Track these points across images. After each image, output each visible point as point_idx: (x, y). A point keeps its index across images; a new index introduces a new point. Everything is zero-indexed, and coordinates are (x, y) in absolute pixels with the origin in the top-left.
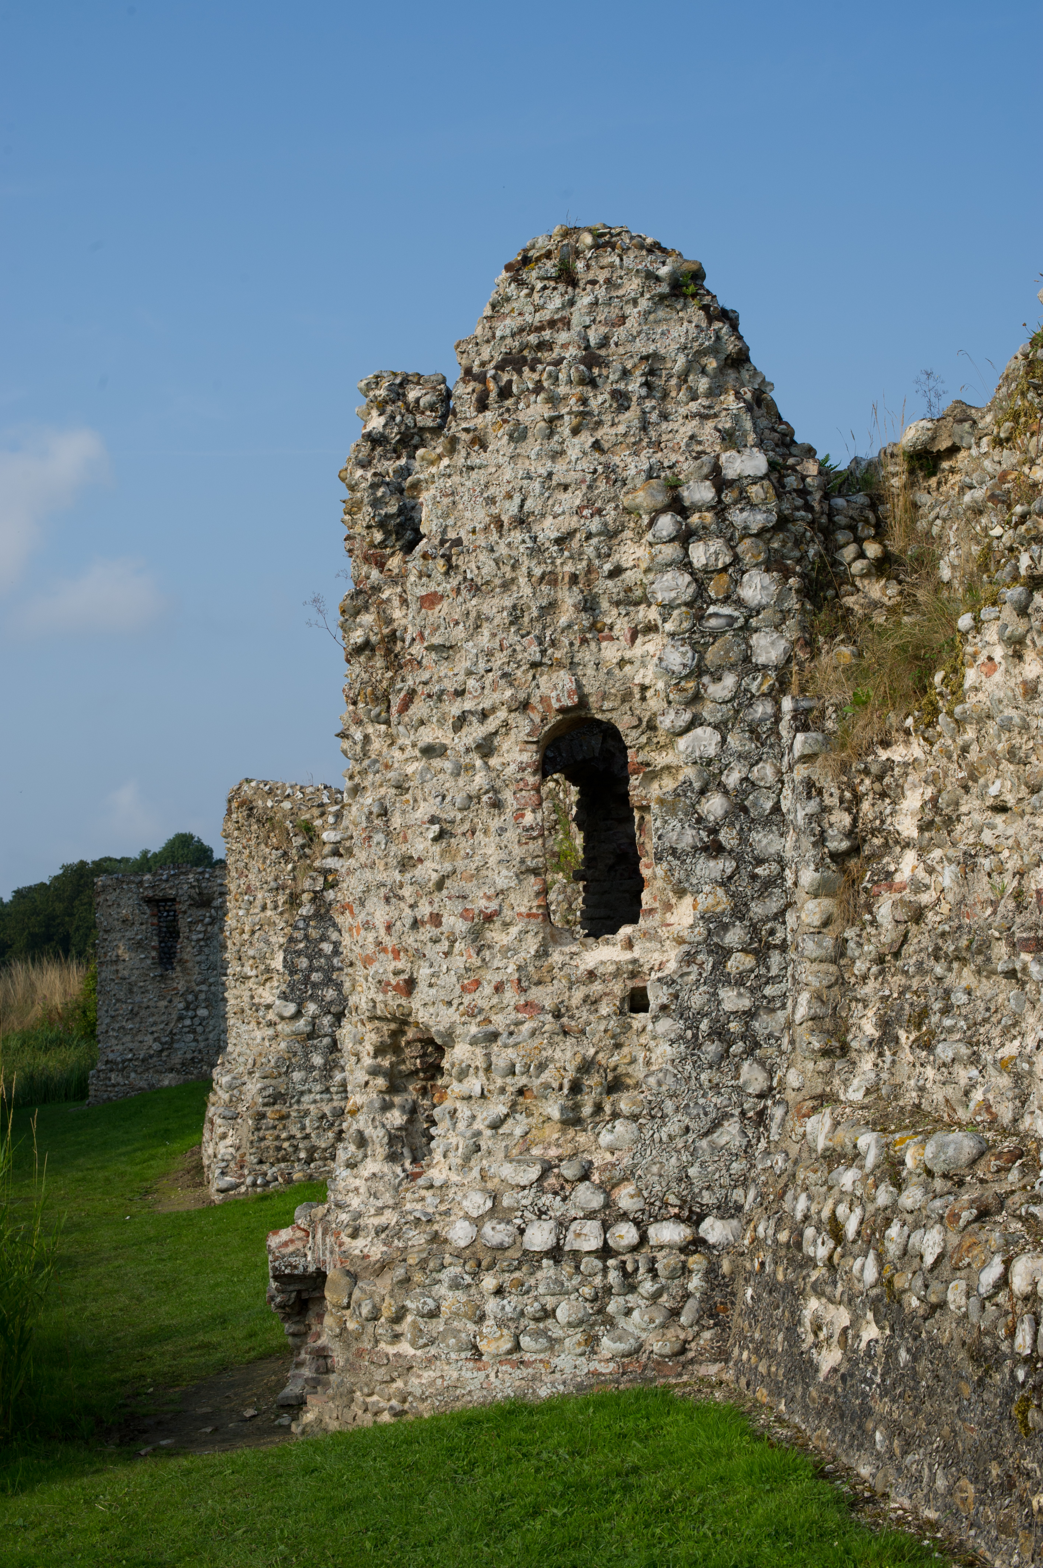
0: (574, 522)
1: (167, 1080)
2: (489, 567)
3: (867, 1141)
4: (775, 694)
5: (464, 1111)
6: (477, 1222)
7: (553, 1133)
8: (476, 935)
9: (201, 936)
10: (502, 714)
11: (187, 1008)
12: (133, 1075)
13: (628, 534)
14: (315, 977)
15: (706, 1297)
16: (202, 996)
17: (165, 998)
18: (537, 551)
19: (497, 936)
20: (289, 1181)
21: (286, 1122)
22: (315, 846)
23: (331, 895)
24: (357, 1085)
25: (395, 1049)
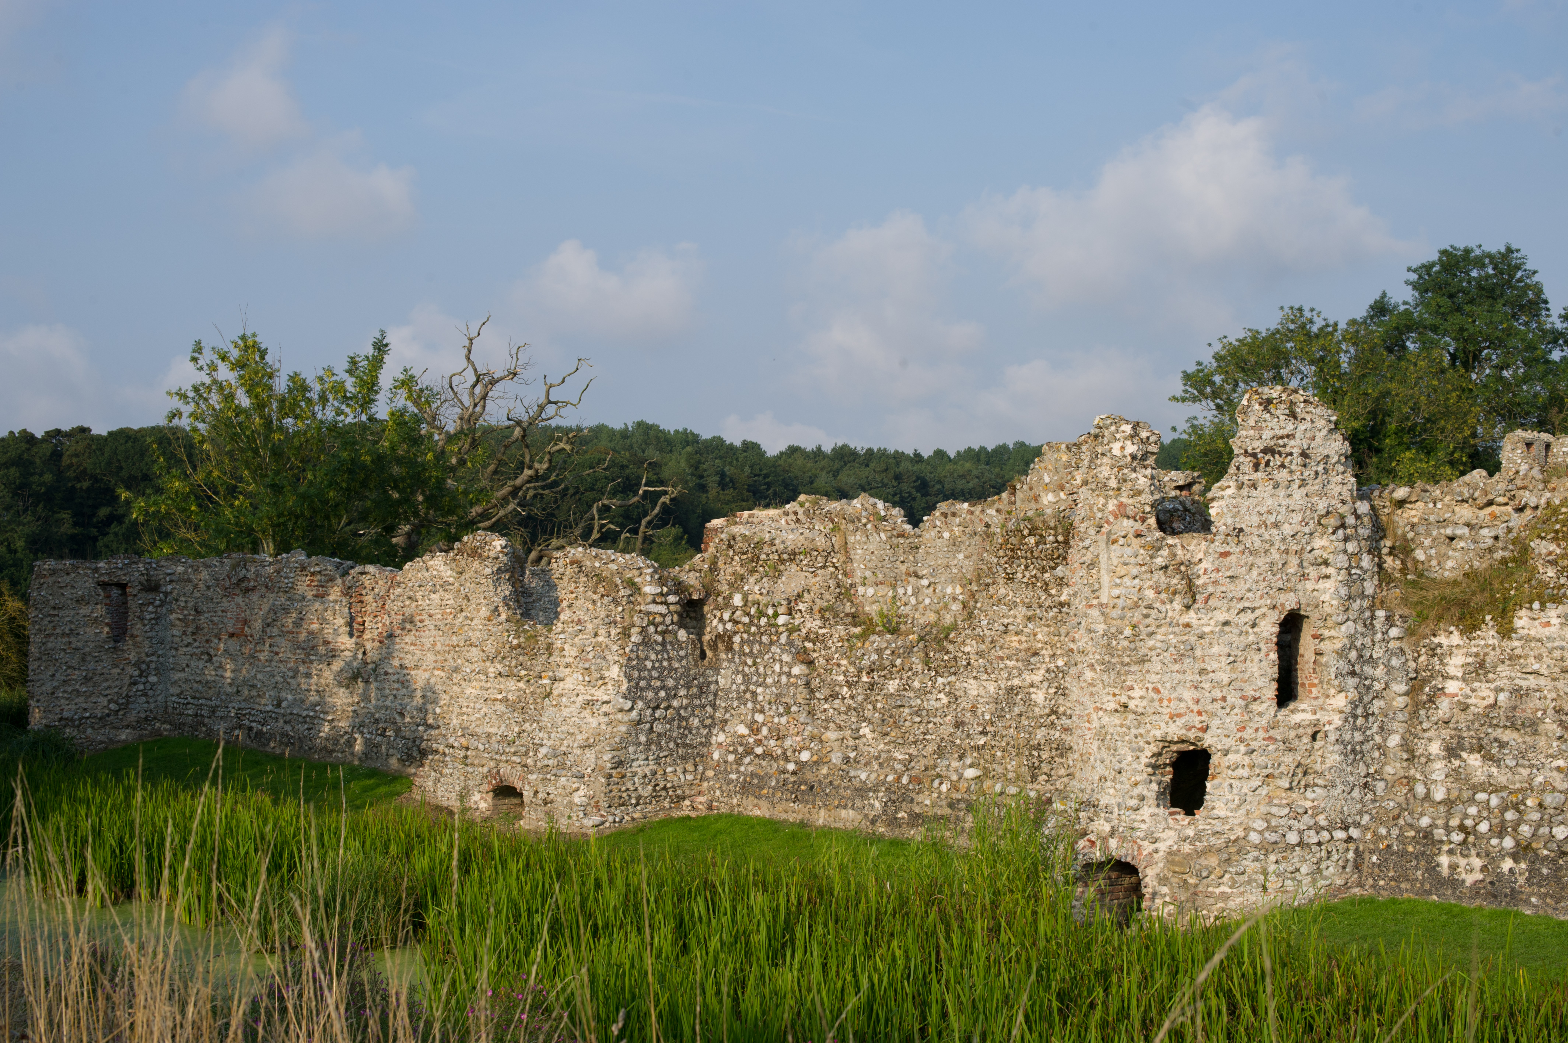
4: (1371, 608)
7: (1281, 793)
8: (1246, 707)
11: (140, 676)
14: (642, 683)
16: (153, 666)
17: (117, 666)
18: (1282, 539)
21: (625, 780)
22: (637, 596)
23: (652, 629)
24: (1136, 771)
25: (1159, 754)
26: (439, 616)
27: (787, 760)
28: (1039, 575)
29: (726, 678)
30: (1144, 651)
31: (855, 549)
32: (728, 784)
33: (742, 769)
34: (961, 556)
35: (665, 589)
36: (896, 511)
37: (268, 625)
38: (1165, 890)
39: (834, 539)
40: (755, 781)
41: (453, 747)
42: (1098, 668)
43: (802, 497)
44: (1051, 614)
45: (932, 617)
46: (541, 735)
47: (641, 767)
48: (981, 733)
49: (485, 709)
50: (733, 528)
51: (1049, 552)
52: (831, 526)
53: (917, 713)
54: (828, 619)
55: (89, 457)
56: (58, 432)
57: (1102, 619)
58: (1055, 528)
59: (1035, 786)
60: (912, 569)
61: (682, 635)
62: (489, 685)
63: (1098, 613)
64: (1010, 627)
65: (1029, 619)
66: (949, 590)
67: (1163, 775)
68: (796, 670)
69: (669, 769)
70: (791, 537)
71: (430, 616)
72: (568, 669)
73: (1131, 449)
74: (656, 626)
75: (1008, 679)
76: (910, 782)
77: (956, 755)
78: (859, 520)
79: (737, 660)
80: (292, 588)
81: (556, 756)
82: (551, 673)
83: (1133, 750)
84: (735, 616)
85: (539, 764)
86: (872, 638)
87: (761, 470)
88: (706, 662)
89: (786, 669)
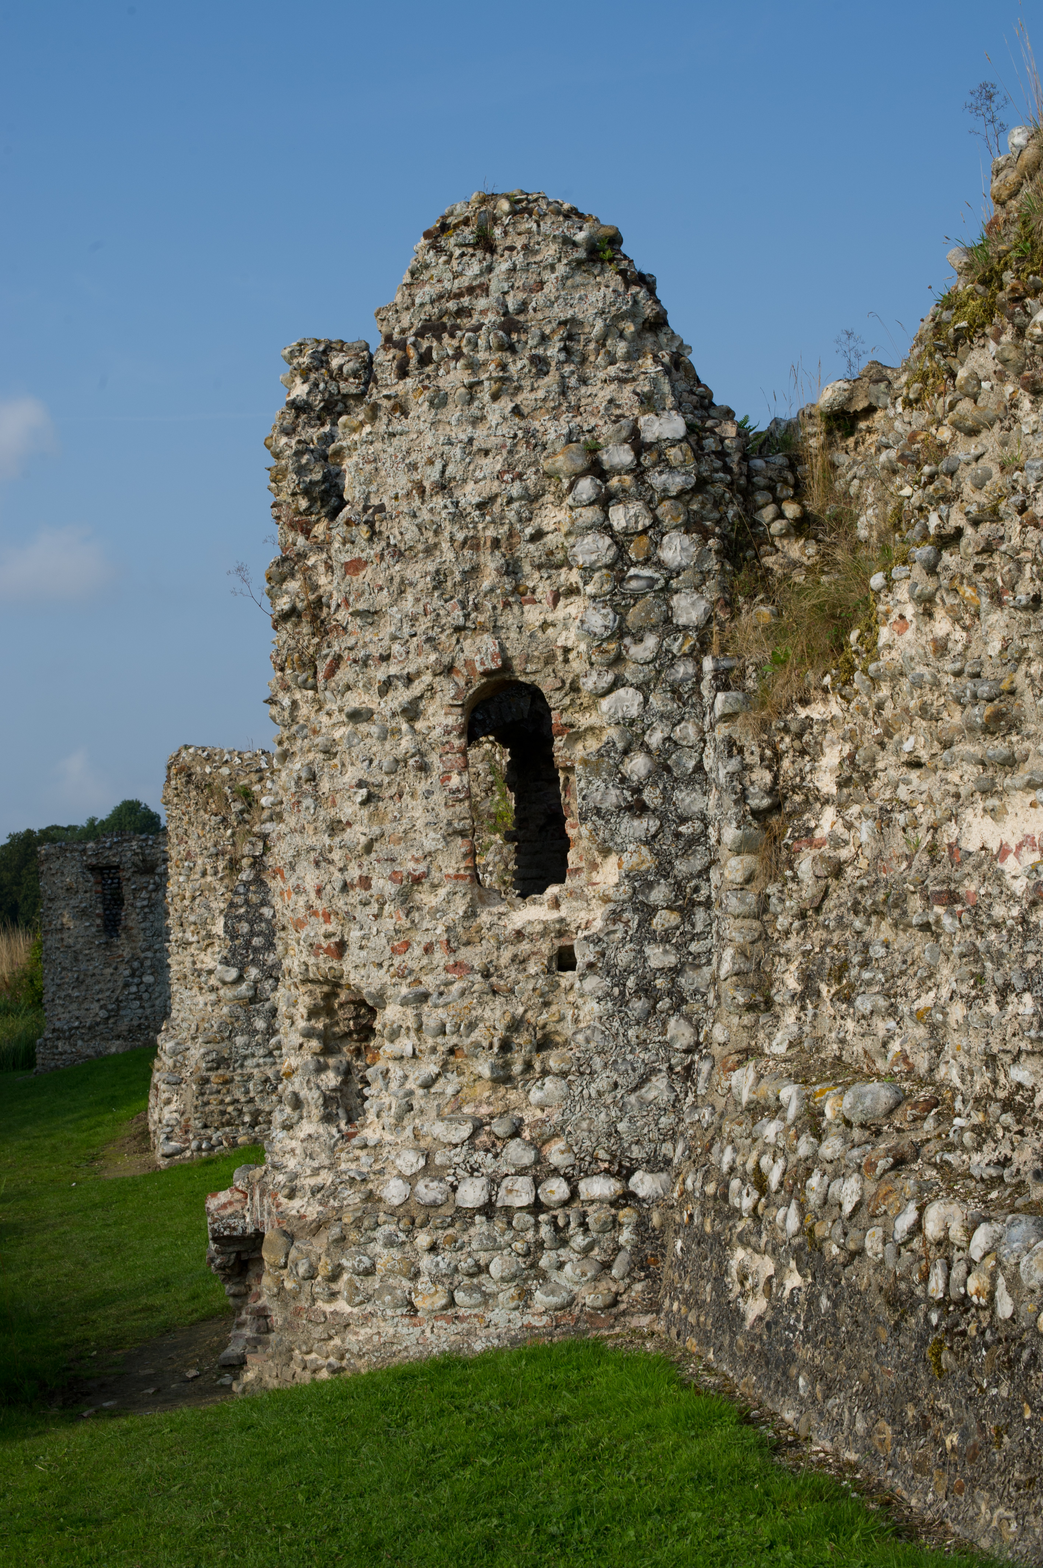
0: (496, 487)
1: (114, 1047)
2: (412, 533)
3: (789, 1093)
4: (696, 655)
5: (396, 1071)
6: (411, 1180)
7: (484, 1091)
8: (405, 897)
9: (145, 903)
10: (427, 678)
11: (133, 975)
12: (80, 1043)
13: (549, 498)
14: (256, 941)
15: (637, 1249)
16: (148, 963)
17: (110, 965)
18: (458, 516)
19: (426, 898)
20: (234, 1145)
22: (253, 812)
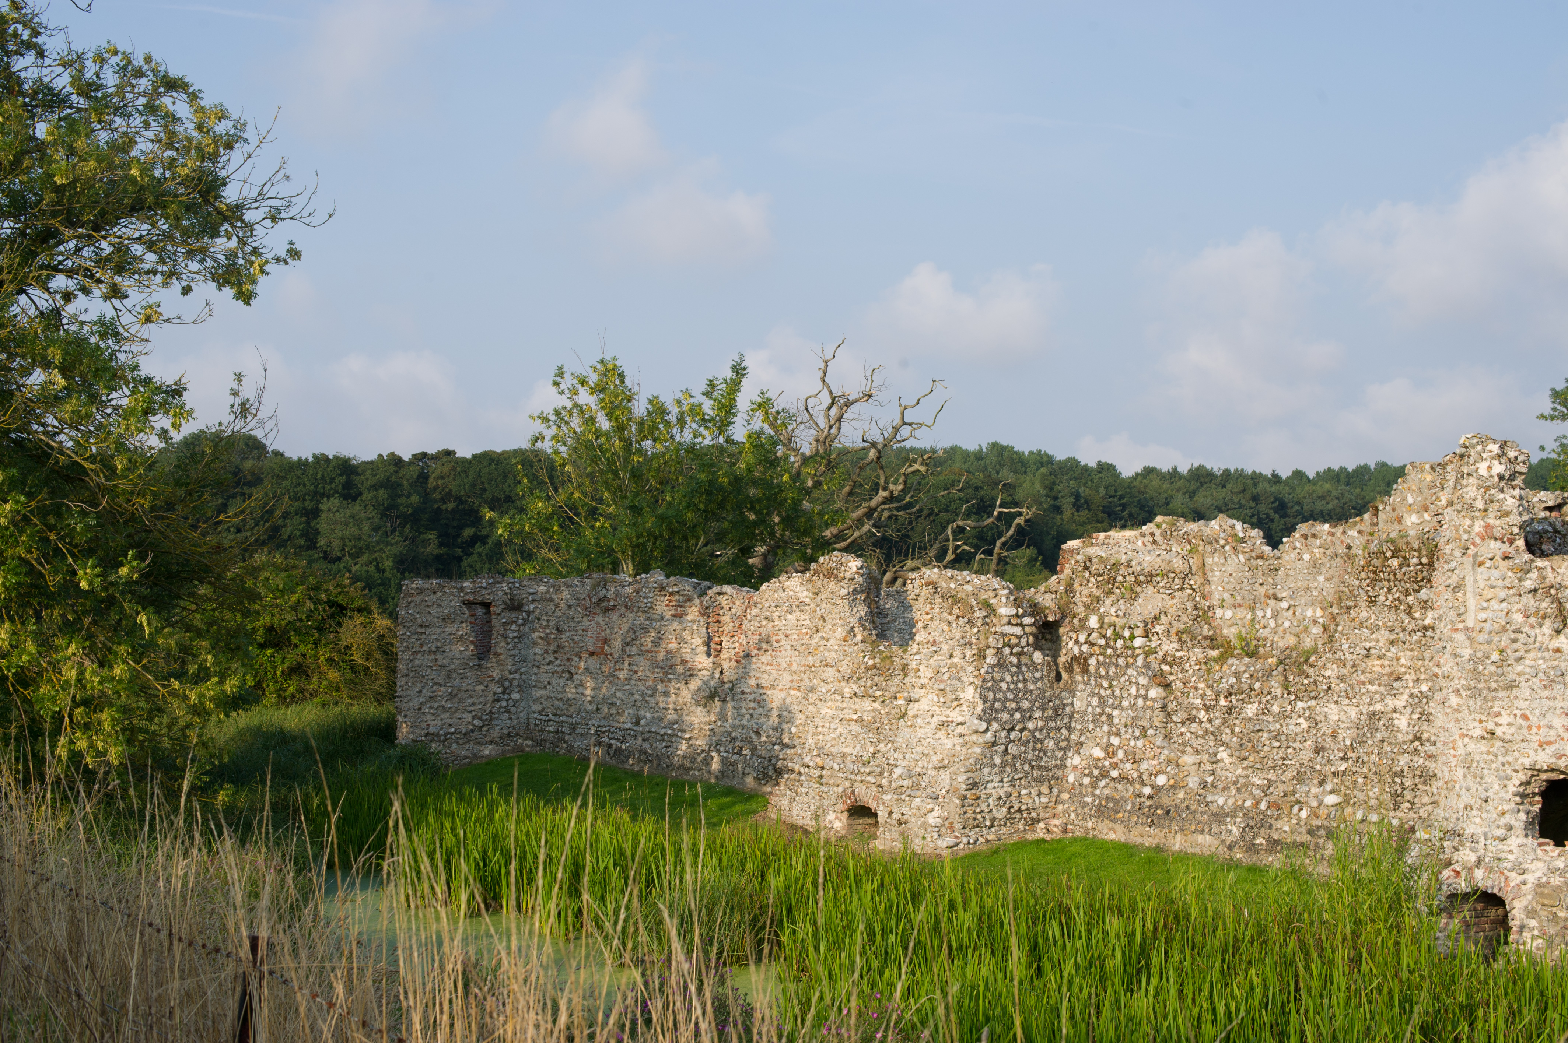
9: (516, 634)
11: (504, 693)
16: (516, 683)
17: (482, 683)
21: (979, 801)
22: (992, 617)
23: (1007, 650)
24: (1503, 800)
25: (1528, 783)
26: (796, 636)
27: (1143, 784)
28: (1402, 597)
29: (1081, 701)
30: (1512, 676)
31: (1212, 570)
32: (1084, 807)
33: (1098, 792)
34: (1321, 578)
35: (1021, 611)
36: (1255, 532)
37: (628, 644)
38: (1533, 923)
39: (1191, 561)
40: (1111, 805)
41: (808, 766)
42: (1464, 694)
43: (1159, 519)
44: (1415, 638)
45: (1292, 640)
46: (896, 755)
47: (996, 789)
48: (1342, 759)
49: (840, 730)
50: (1089, 549)
51: (1413, 574)
52: (1188, 547)
53: (1276, 738)
54: (1185, 642)
55: (454, 479)
56: (424, 455)
57: (1468, 643)
58: (1419, 550)
59: (1399, 814)
60: (1271, 592)
61: (1038, 656)
62: (844, 705)
63: (1464, 637)
64: (1372, 651)
65: (1392, 643)
66: (1309, 613)
67: (1531, 804)
68: (1153, 693)
69: (1024, 792)
70: (1147, 558)
71: (787, 636)
72: (924, 690)
73: (1499, 468)
74: (1012, 648)
75: (1370, 704)
76: (1268, 807)
77: (1315, 781)
78: (1217, 542)
79: (1093, 682)
80: (651, 607)
81: (910, 777)
82: (906, 694)
83: (1500, 778)
84: (1091, 638)
85: (894, 785)
86: (1231, 661)
87: (1116, 491)
88: (1061, 684)
89: (1142, 692)
